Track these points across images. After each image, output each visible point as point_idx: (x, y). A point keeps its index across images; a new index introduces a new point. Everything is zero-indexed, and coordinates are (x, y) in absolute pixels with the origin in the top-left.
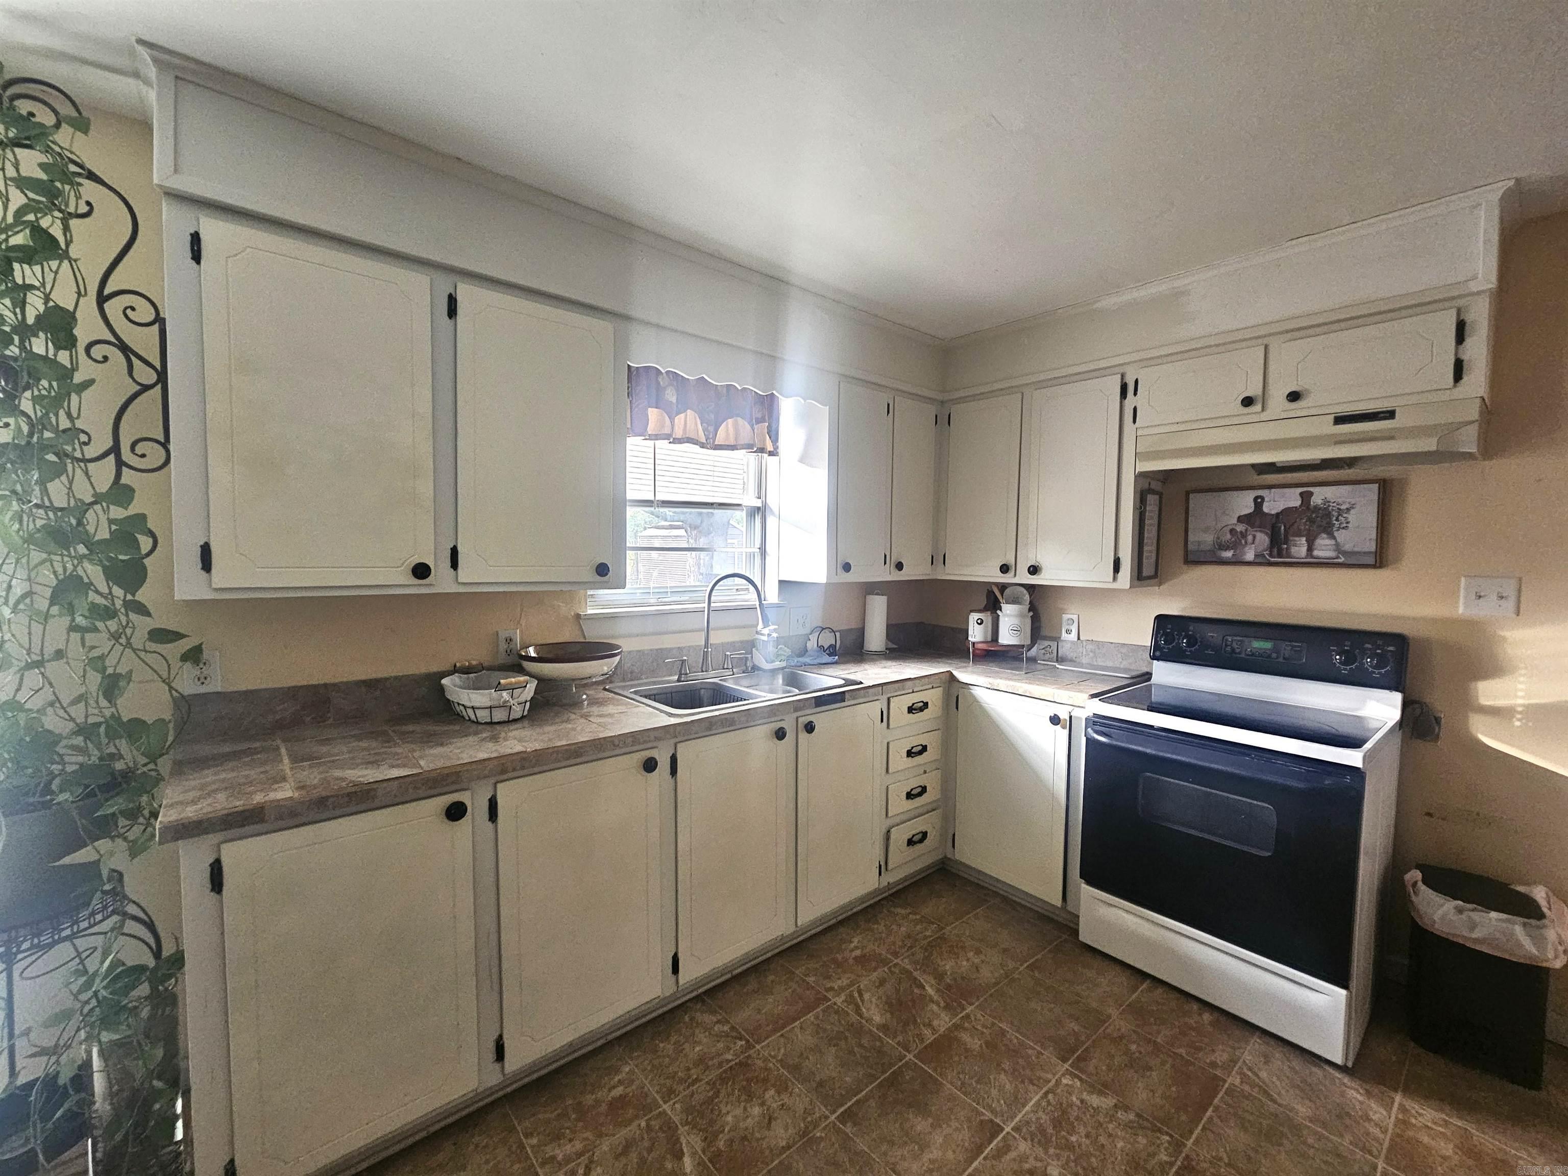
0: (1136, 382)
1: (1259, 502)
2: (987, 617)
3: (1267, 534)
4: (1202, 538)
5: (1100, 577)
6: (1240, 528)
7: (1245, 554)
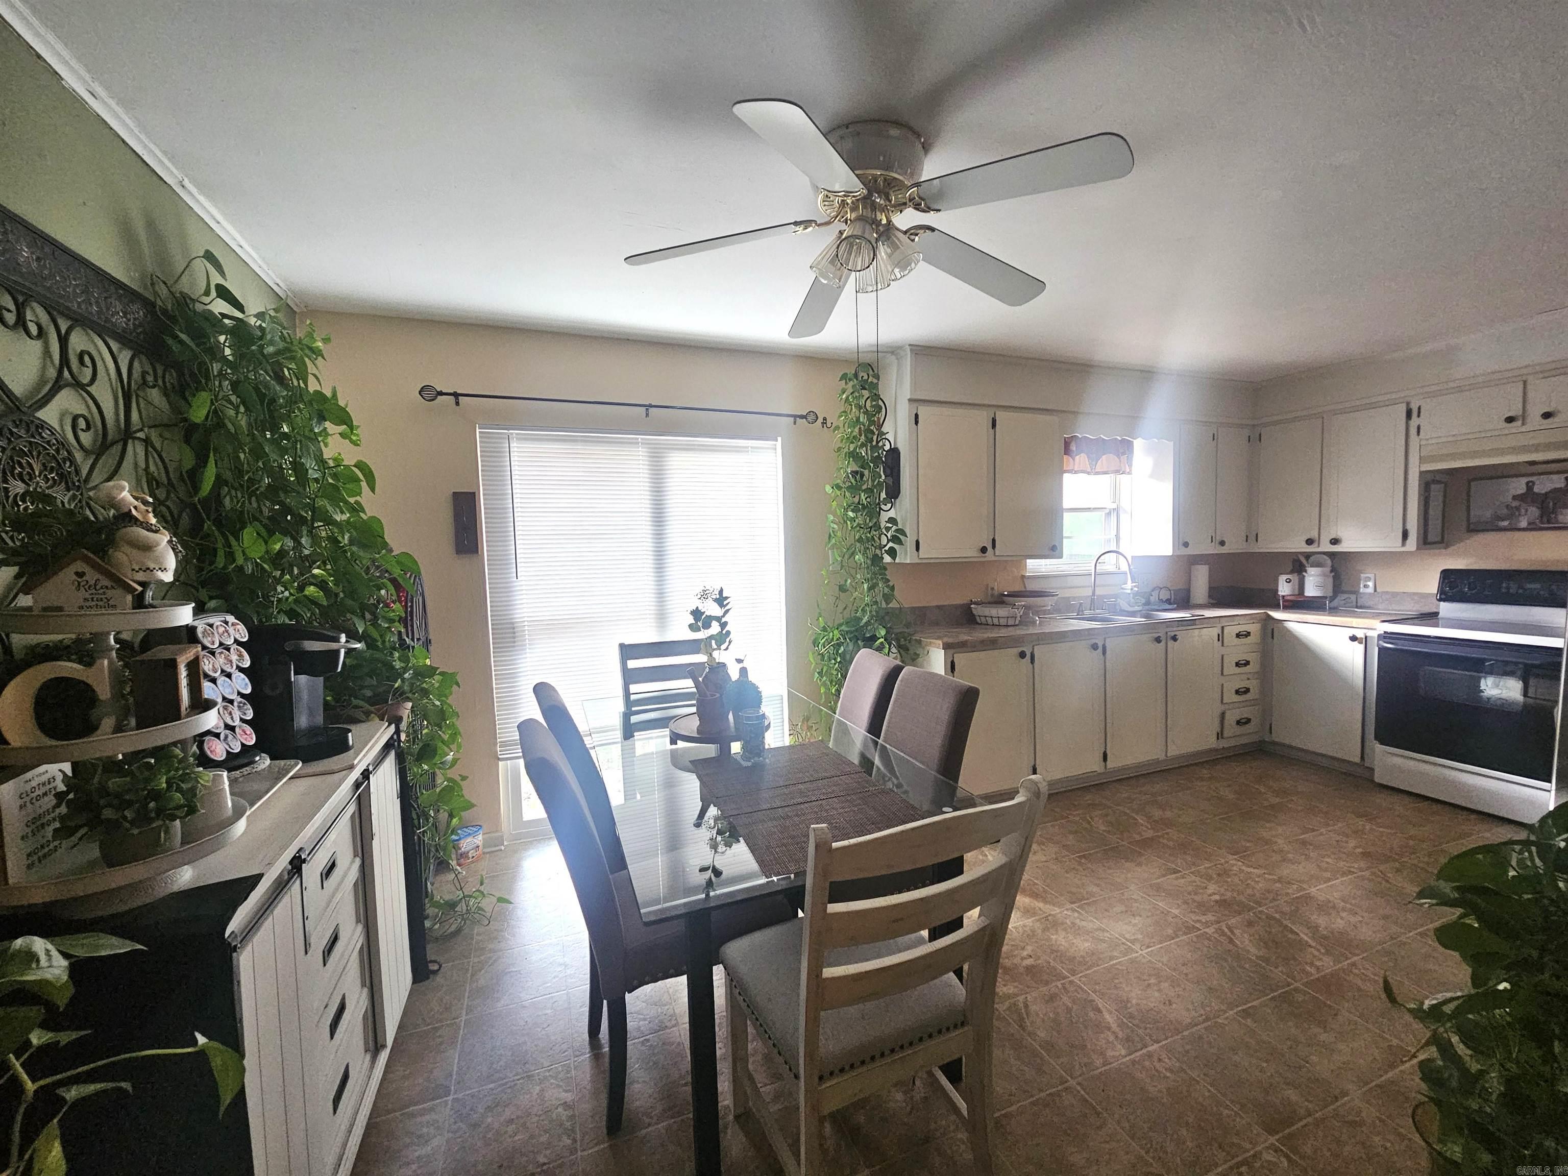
0: (1419, 408)
1: (1530, 486)
2: (1295, 578)
3: (1538, 508)
4: (1482, 512)
5: (1392, 543)
6: (1515, 504)
7: (1519, 522)
